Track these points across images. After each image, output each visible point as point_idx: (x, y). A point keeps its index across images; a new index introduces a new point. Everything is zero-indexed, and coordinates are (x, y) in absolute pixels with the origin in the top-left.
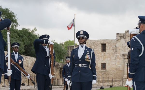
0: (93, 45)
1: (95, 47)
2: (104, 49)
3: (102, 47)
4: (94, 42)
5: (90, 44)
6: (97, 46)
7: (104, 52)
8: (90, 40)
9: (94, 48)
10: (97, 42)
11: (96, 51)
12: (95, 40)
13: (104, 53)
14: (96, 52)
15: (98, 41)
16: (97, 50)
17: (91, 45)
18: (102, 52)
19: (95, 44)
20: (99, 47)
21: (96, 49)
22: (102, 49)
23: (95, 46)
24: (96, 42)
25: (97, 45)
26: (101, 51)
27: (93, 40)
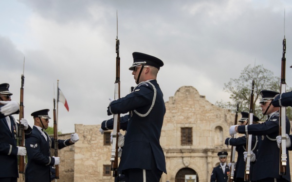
0: (89, 133)
1: (93, 137)
2: (107, 141)
3: (104, 137)
4: (91, 129)
5: (84, 132)
6: (96, 136)
7: (109, 146)
8: (85, 126)
9: (91, 139)
10: (97, 129)
11: (95, 144)
12: (92, 126)
13: (108, 148)
14: (95, 146)
15: (97, 127)
16: (96, 142)
17: (85, 134)
18: (105, 146)
19: (92, 133)
20: (99, 137)
21: (94, 140)
22: (104, 141)
23: (92, 135)
24: (94, 128)
25: (96, 134)
26: (102, 145)
27: (88, 126)
